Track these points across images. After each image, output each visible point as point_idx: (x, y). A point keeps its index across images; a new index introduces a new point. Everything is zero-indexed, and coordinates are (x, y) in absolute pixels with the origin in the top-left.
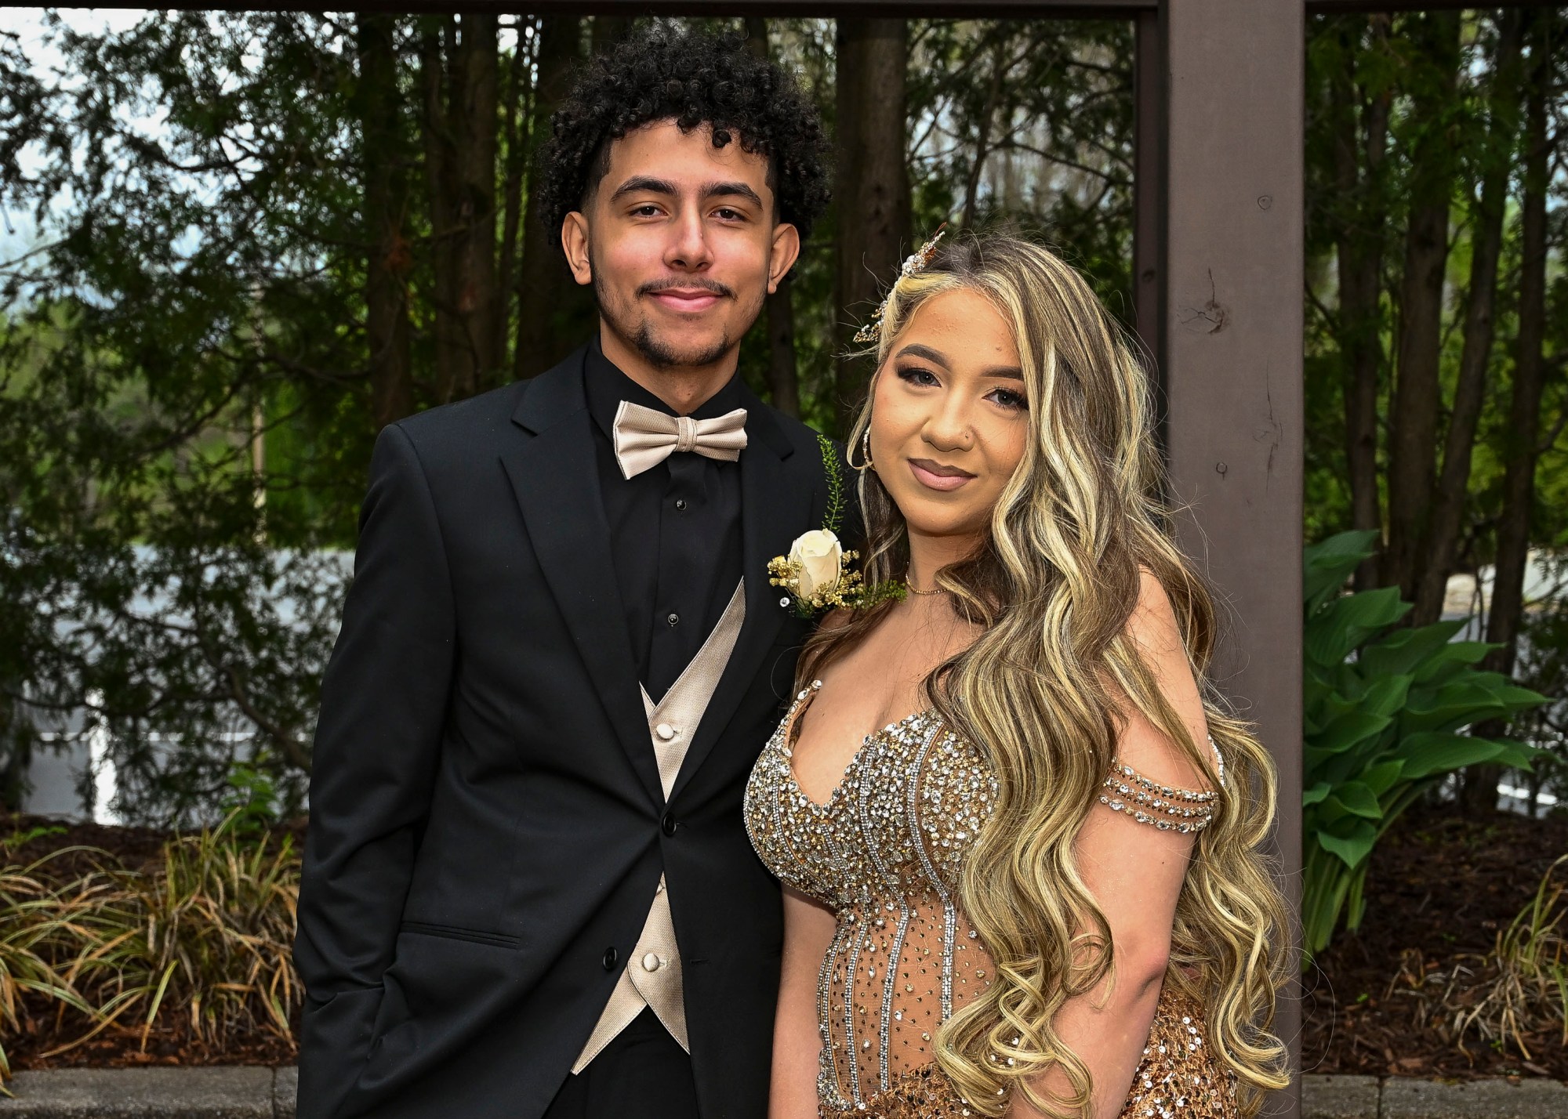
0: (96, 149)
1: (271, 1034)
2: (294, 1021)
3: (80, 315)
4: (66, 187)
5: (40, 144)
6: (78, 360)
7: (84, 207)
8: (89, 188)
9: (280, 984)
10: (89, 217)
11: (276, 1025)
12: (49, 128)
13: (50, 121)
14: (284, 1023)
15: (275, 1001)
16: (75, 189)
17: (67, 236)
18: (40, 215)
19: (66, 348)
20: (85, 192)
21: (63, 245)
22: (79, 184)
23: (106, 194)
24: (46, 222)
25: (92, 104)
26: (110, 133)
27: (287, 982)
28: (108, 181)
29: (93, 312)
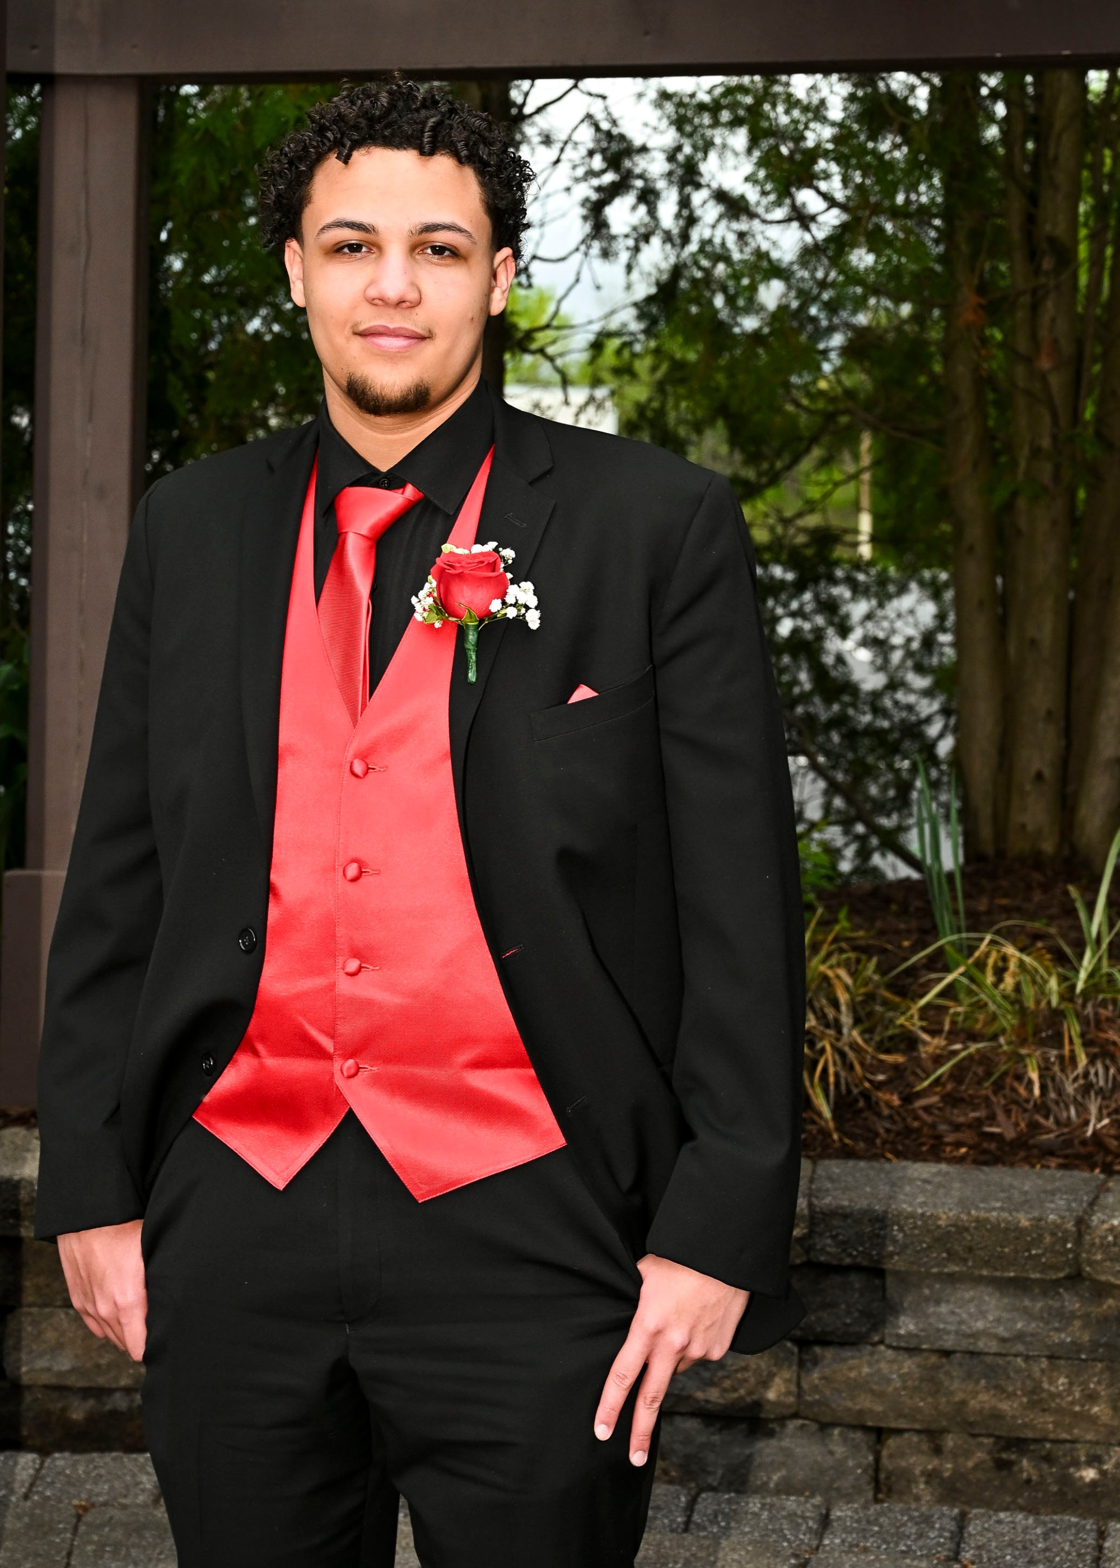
0: (685, 202)
1: (814, 1122)
2: (835, 1110)
3: (664, 368)
4: (656, 241)
5: (629, 199)
6: (661, 412)
7: (672, 260)
8: (678, 241)
9: (825, 1070)
10: (677, 271)
11: (820, 1114)
12: (639, 183)
13: (641, 176)
14: (827, 1112)
15: (819, 1091)
16: (664, 242)
17: (653, 290)
18: (629, 268)
19: (650, 400)
20: (673, 245)
21: (650, 299)
22: (668, 237)
23: (693, 247)
24: (635, 275)
25: (680, 157)
26: (698, 186)
27: (831, 1070)
28: (696, 234)
29: (678, 366)
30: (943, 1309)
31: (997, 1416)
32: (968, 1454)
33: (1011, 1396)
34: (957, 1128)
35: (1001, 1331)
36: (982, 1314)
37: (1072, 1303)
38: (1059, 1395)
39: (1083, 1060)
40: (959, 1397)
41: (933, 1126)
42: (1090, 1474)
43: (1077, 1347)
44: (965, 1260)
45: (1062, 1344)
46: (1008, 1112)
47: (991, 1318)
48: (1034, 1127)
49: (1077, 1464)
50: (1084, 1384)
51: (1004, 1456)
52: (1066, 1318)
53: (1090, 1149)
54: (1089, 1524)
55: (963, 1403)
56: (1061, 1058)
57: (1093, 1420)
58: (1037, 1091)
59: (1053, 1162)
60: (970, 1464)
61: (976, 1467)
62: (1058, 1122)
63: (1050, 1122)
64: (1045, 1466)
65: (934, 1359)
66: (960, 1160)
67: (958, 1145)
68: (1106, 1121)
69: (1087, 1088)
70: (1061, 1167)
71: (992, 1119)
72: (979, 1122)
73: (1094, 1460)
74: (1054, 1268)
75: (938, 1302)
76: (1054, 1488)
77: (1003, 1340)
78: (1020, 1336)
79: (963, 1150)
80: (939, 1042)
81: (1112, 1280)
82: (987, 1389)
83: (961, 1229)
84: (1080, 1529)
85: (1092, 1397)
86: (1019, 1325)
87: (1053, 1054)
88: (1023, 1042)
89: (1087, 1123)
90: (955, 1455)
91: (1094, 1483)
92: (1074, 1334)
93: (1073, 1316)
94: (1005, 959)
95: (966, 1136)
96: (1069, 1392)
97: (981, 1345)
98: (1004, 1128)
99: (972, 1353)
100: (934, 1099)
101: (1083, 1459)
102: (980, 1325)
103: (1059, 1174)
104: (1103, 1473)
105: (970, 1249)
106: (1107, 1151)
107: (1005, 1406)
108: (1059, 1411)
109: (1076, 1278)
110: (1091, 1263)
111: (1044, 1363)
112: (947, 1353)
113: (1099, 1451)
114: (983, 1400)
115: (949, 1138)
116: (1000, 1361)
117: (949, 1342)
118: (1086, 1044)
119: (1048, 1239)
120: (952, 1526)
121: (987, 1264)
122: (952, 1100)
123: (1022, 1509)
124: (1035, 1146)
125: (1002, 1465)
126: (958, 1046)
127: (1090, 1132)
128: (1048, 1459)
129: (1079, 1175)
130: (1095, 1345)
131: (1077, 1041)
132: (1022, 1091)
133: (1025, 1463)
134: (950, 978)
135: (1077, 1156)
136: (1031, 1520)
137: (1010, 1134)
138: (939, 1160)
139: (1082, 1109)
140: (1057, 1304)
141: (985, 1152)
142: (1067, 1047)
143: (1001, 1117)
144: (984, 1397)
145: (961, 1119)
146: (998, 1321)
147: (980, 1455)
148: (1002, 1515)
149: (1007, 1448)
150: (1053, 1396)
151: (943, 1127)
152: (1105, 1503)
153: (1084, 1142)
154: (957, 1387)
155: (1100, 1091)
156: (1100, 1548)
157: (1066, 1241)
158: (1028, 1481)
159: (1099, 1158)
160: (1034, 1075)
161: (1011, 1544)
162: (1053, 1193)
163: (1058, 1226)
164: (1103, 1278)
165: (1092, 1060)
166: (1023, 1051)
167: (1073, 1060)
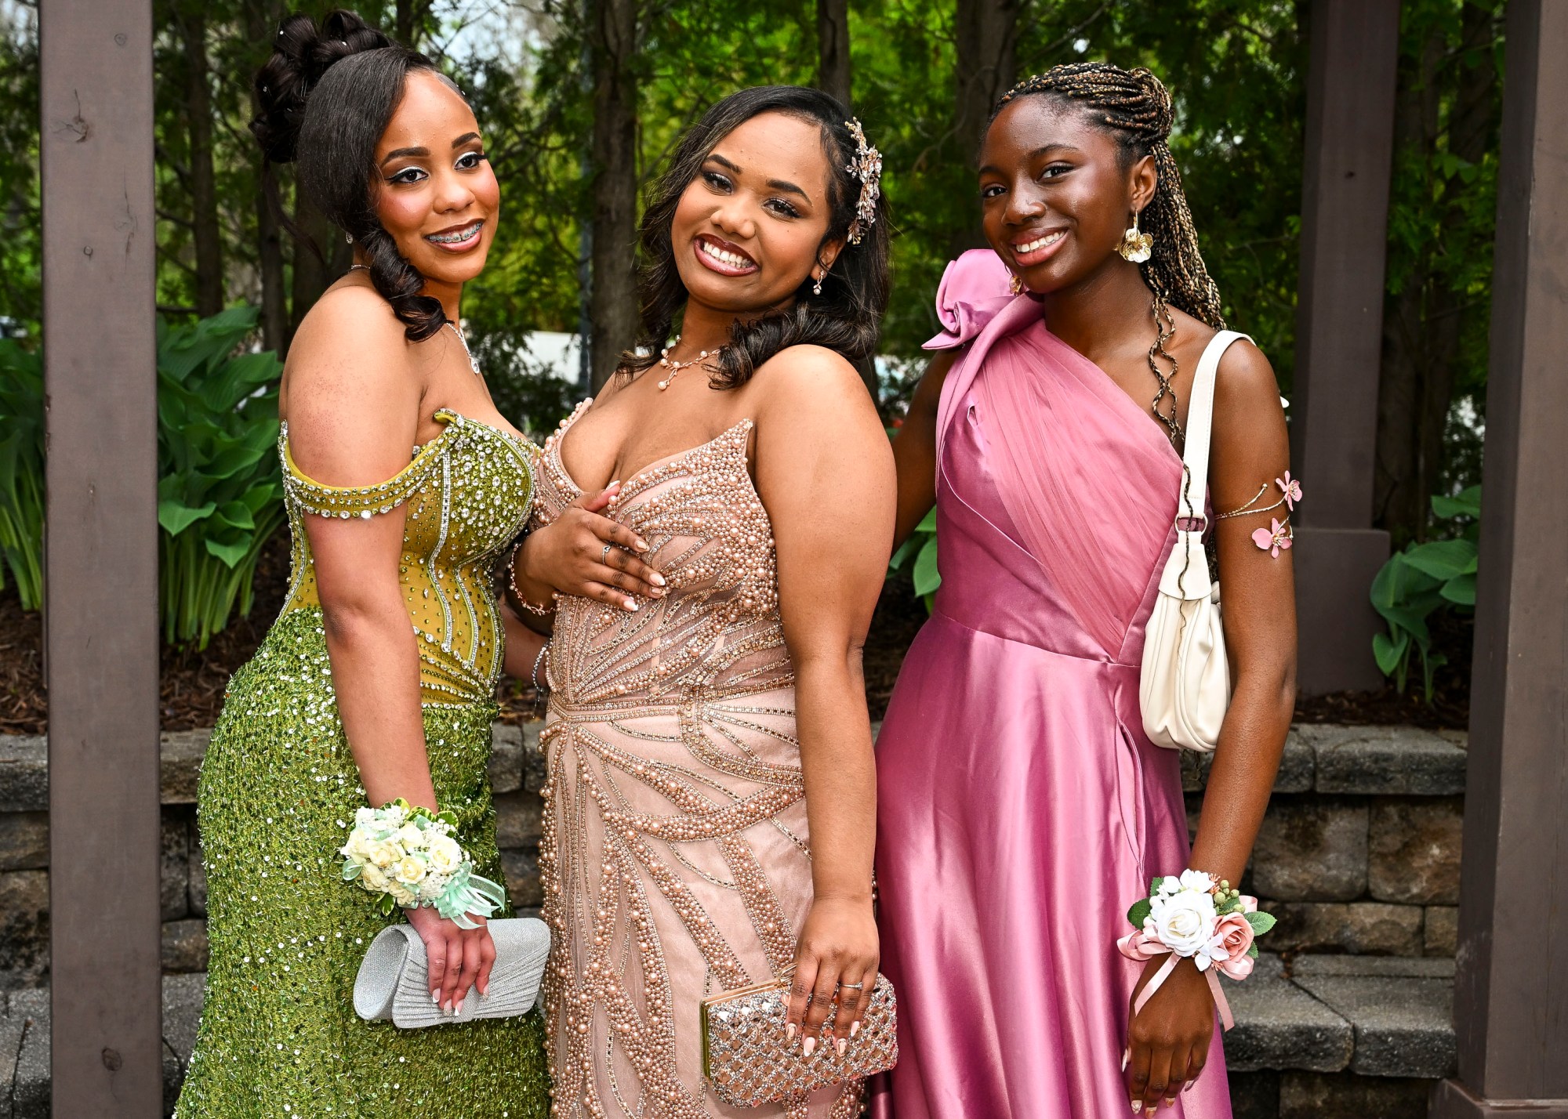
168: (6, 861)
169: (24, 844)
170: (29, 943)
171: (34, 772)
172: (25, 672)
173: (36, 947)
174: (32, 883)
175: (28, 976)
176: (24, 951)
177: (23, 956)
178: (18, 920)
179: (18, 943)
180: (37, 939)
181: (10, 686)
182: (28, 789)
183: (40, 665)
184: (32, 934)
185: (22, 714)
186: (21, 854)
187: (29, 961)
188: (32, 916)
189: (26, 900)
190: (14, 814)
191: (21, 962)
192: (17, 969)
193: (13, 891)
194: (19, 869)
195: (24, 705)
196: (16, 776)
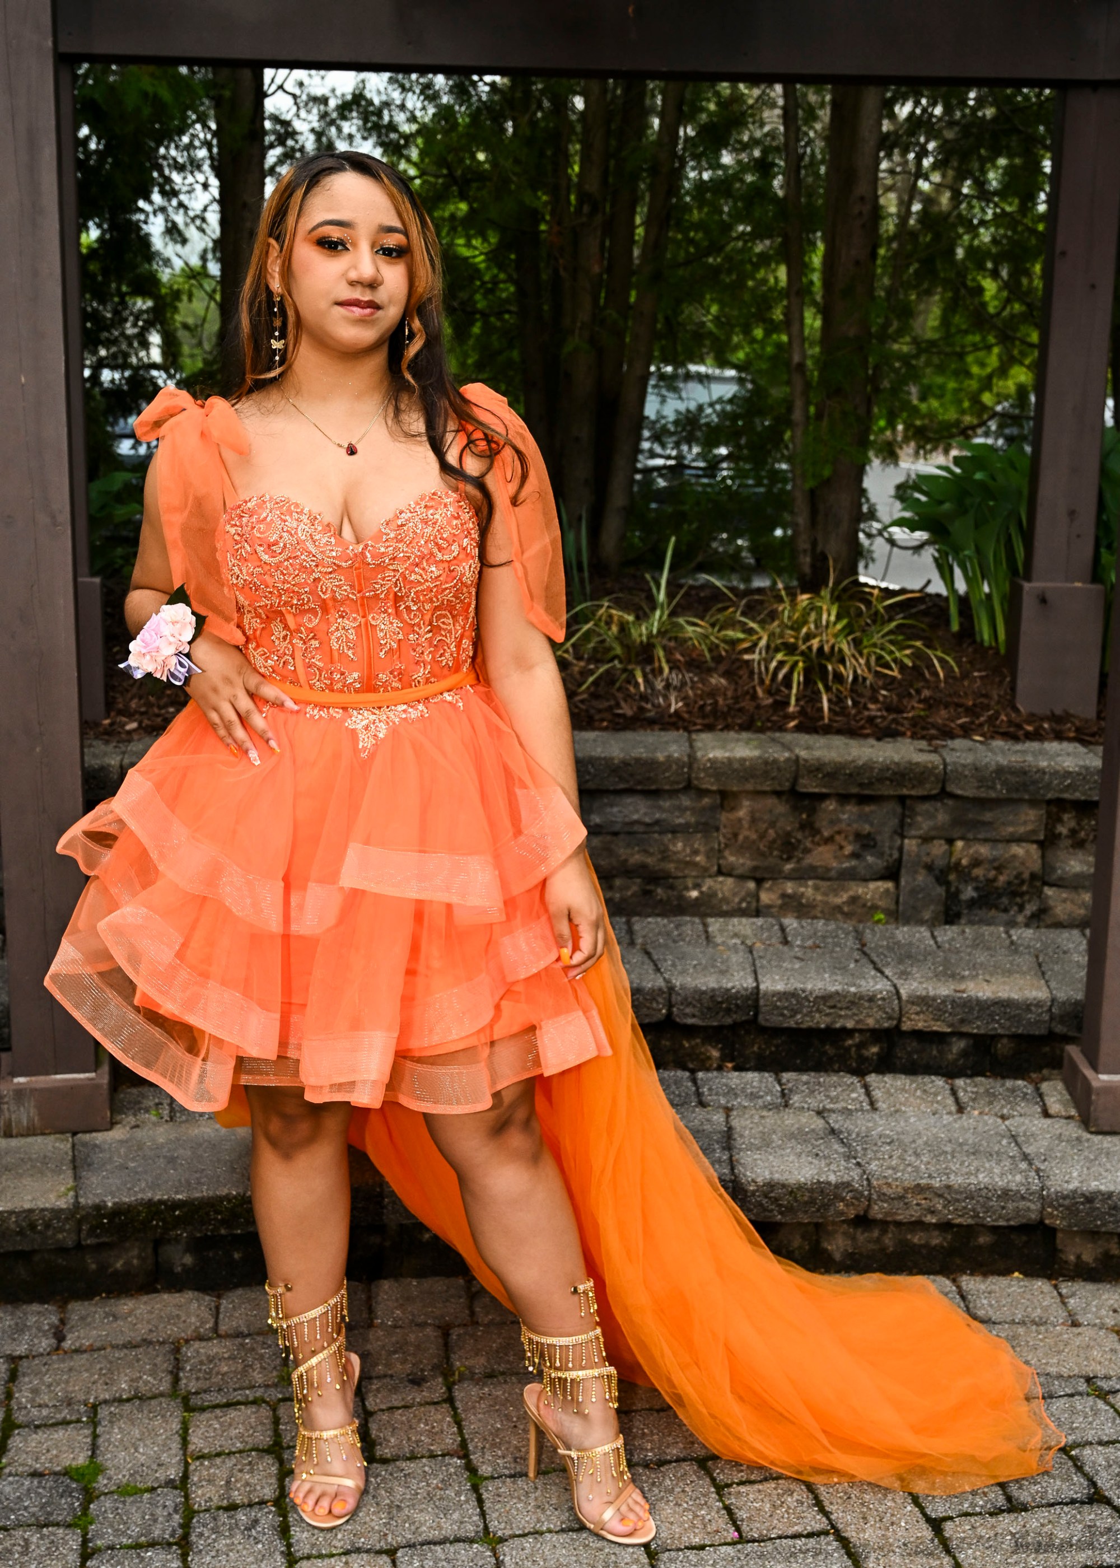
30: (615, 810)
31: (644, 866)
32: (627, 888)
33: (651, 855)
34: (600, 711)
35: (647, 820)
36: (637, 811)
37: (686, 801)
38: (679, 852)
39: (666, 670)
40: (623, 858)
41: (587, 711)
42: (694, 894)
43: (688, 825)
44: (628, 782)
45: (680, 825)
46: (626, 701)
47: (642, 812)
48: (642, 709)
49: (687, 889)
50: (692, 846)
51: (648, 887)
52: (683, 810)
53: (674, 719)
54: (697, 920)
55: (626, 861)
56: (653, 671)
57: (696, 865)
58: (642, 688)
59: (657, 727)
60: (629, 893)
61: (633, 895)
62: (653, 705)
63: (649, 706)
64: (670, 892)
65: (609, 838)
66: (606, 729)
67: (602, 720)
68: (680, 704)
69: (668, 686)
70: (662, 729)
71: (618, 705)
72: (610, 708)
73: (697, 886)
74: (678, 783)
75: (612, 806)
76: (675, 903)
77: (648, 825)
78: (657, 822)
79: (605, 724)
80: (582, 664)
81: (709, 787)
82: (639, 852)
83: (625, 763)
84: (693, 923)
85: (696, 852)
86: (657, 816)
87: (648, 669)
88: (629, 662)
89: (670, 705)
90: (621, 889)
91: (697, 899)
92: (689, 818)
93: (686, 809)
94: (611, 616)
95: (606, 715)
96: (684, 850)
97: (636, 828)
98: (627, 710)
99: (629, 833)
100: (585, 696)
101: (690, 885)
102: (635, 817)
103: (663, 733)
104: (701, 893)
105: (632, 775)
106: (683, 720)
107: (649, 860)
108: (679, 861)
109: (689, 787)
110: (697, 778)
111: (670, 836)
112: (616, 834)
113: (699, 881)
114: (636, 858)
115: (597, 717)
116: (645, 836)
117: (617, 828)
118: (668, 661)
119: (674, 767)
120: (625, 927)
121: (640, 783)
122: (595, 696)
123: (658, 915)
124: (645, 719)
125: (647, 893)
126: (592, 666)
127: (672, 710)
128: (672, 887)
129: (672, 735)
130: (698, 823)
131: (663, 660)
132: (632, 689)
133: (659, 891)
134: (586, 627)
135: (668, 723)
136: (665, 921)
137: (629, 713)
138: (593, 729)
139: (666, 698)
140: (677, 803)
141: (618, 724)
142: (657, 665)
143: (623, 704)
144: (637, 857)
145: (601, 706)
146: (645, 814)
147: (635, 888)
148: (650, 919)
149: (649, 883)
150: (675, 853)
151: (592, 711)
152: (702, 909)
153: (670, 716)
154: (623, 852)
155: (675, 688)
156: (706, 932)
157: (683, 767)
158: (661, 900)
159: (680, 723)
160: (640, 680)
161: (659, 934)
162: (667, 743)
163: (678, 759)
164: (704, 786)
165: (671, 669)
166: (630, 667)
167: (661, 670)
168: (1011, 834)
169: (1025, 823)
170: (1022, 895)
171: (1038, 771)
172: (1002, 693)
173: (1026, 897)
174: (1027, 851)
175: (1020, 919)
176: (1018, 900)
177: (1017, 904)
178: (1016, 877)
179: (1014, 894)
180: (1027, 892)
181: (993, 703)
182: (1034, 782)
183: (1013, 688)
184: (1025, 888)
185: (1004, 725)
186: (1022, 830)
187: (1021, 908)
188: (1026, 876)
189: (1023, 863)
190: (1020, 801)
191: (1016, 908)
192: (1012, 913)
193: (1014, 856)
194: (1019, 840)
195: (1005, 718)
196: (1025, 773)
